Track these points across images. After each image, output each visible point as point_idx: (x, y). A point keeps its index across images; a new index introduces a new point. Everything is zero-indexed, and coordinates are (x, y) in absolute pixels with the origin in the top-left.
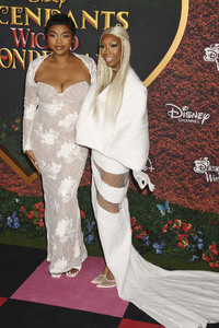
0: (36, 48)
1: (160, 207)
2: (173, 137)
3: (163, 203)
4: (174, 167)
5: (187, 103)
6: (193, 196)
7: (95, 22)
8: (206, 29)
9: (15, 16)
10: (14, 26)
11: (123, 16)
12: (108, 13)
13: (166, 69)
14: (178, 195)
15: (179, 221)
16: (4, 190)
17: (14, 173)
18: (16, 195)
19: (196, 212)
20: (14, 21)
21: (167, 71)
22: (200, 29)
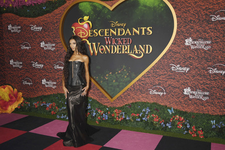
0: (115, 45)
1: (169, 110)
2: (174, 79)
3: (170, 109)
4: (175, 93)
5: (179, 63)
6: (184, 105)
7: (138, 32)
8: (185, 32)
9: (106, 33)
10: (106, 36)
11: (150, 29)
12: (143, 28)
13: (169, 49)
14: (177, 105)
15: (178, 116)
16: (102, 105)
17: (106, 97)
18: (107, 107)
19: (186, 112)
20: (106, 35)
21: (169, 50)
22: (183, 32)
